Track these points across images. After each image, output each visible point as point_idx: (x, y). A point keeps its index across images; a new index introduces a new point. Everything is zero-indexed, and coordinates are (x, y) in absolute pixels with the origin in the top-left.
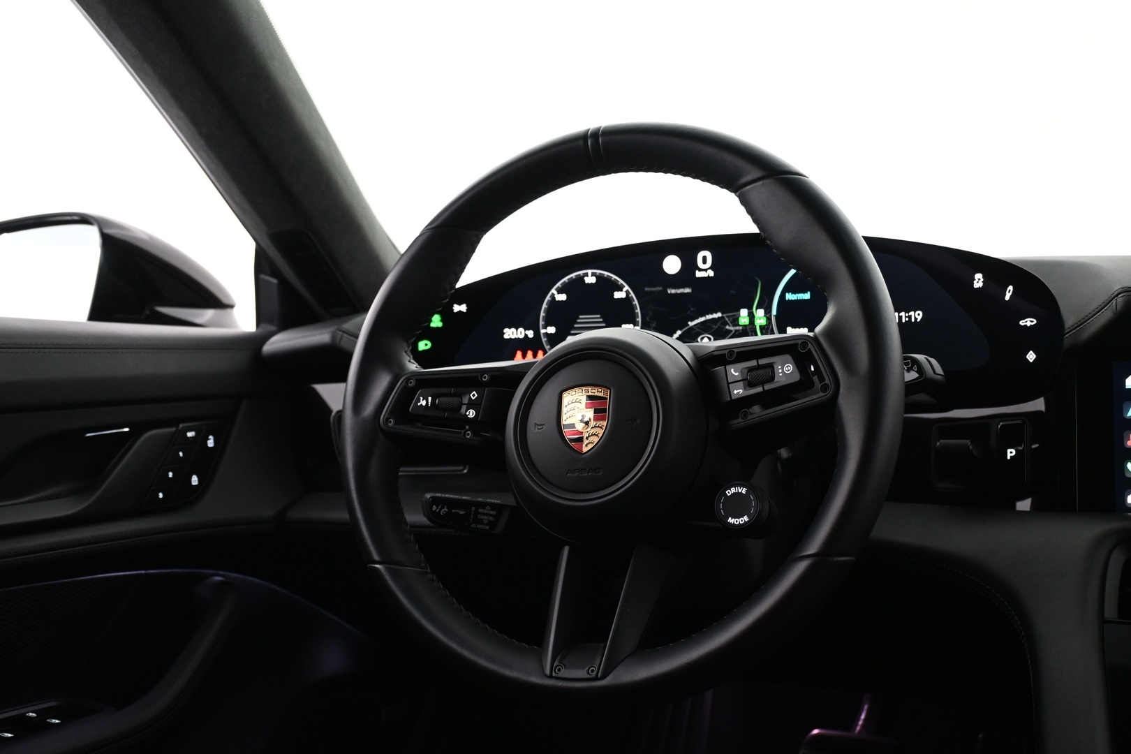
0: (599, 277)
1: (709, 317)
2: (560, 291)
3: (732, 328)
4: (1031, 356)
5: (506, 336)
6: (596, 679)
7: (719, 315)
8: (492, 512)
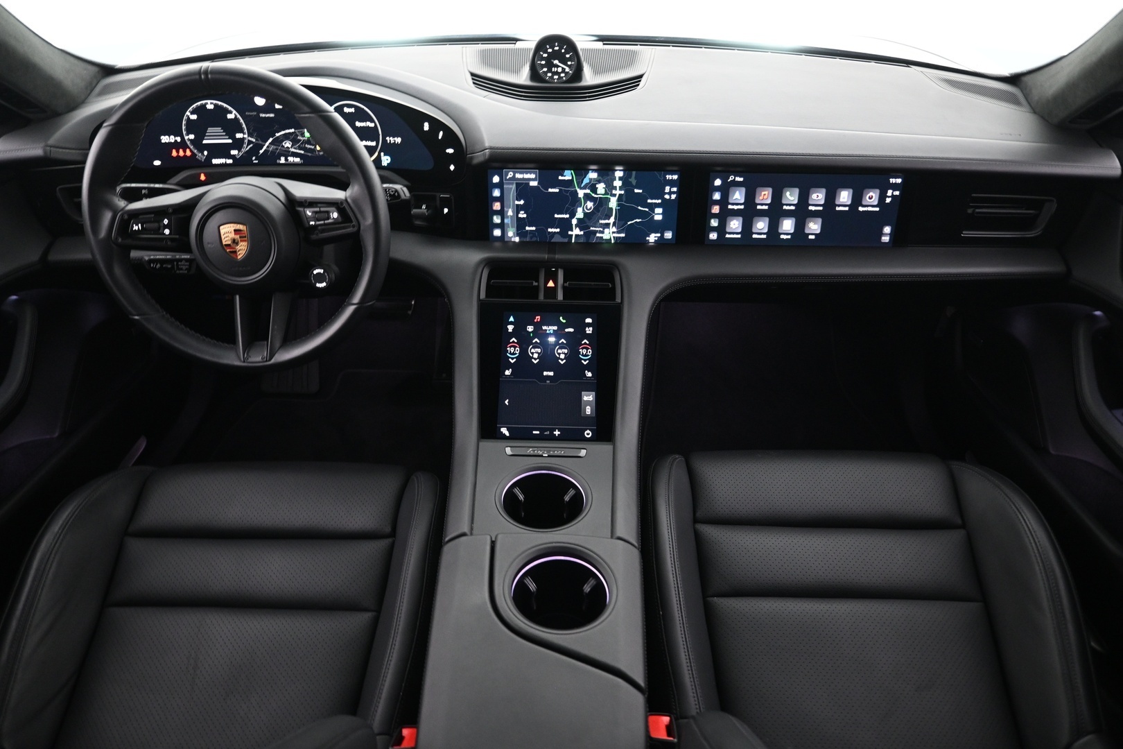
0: (216, 105)
1: (287, 131)
2: (192, 113)
3: (301, 138)
4: (452, 168)
5: (163, 141)
6: (266, 361)
7: (293, 130)
8: (186, 264)
